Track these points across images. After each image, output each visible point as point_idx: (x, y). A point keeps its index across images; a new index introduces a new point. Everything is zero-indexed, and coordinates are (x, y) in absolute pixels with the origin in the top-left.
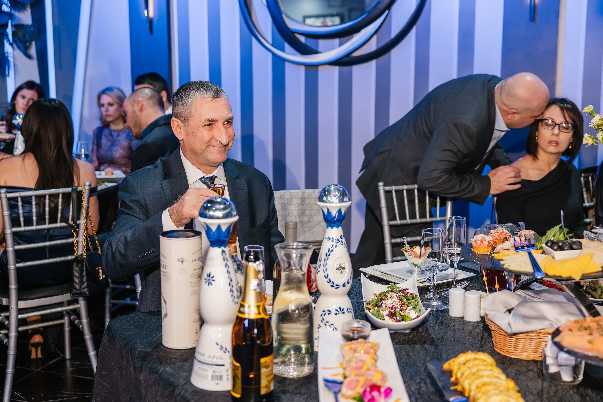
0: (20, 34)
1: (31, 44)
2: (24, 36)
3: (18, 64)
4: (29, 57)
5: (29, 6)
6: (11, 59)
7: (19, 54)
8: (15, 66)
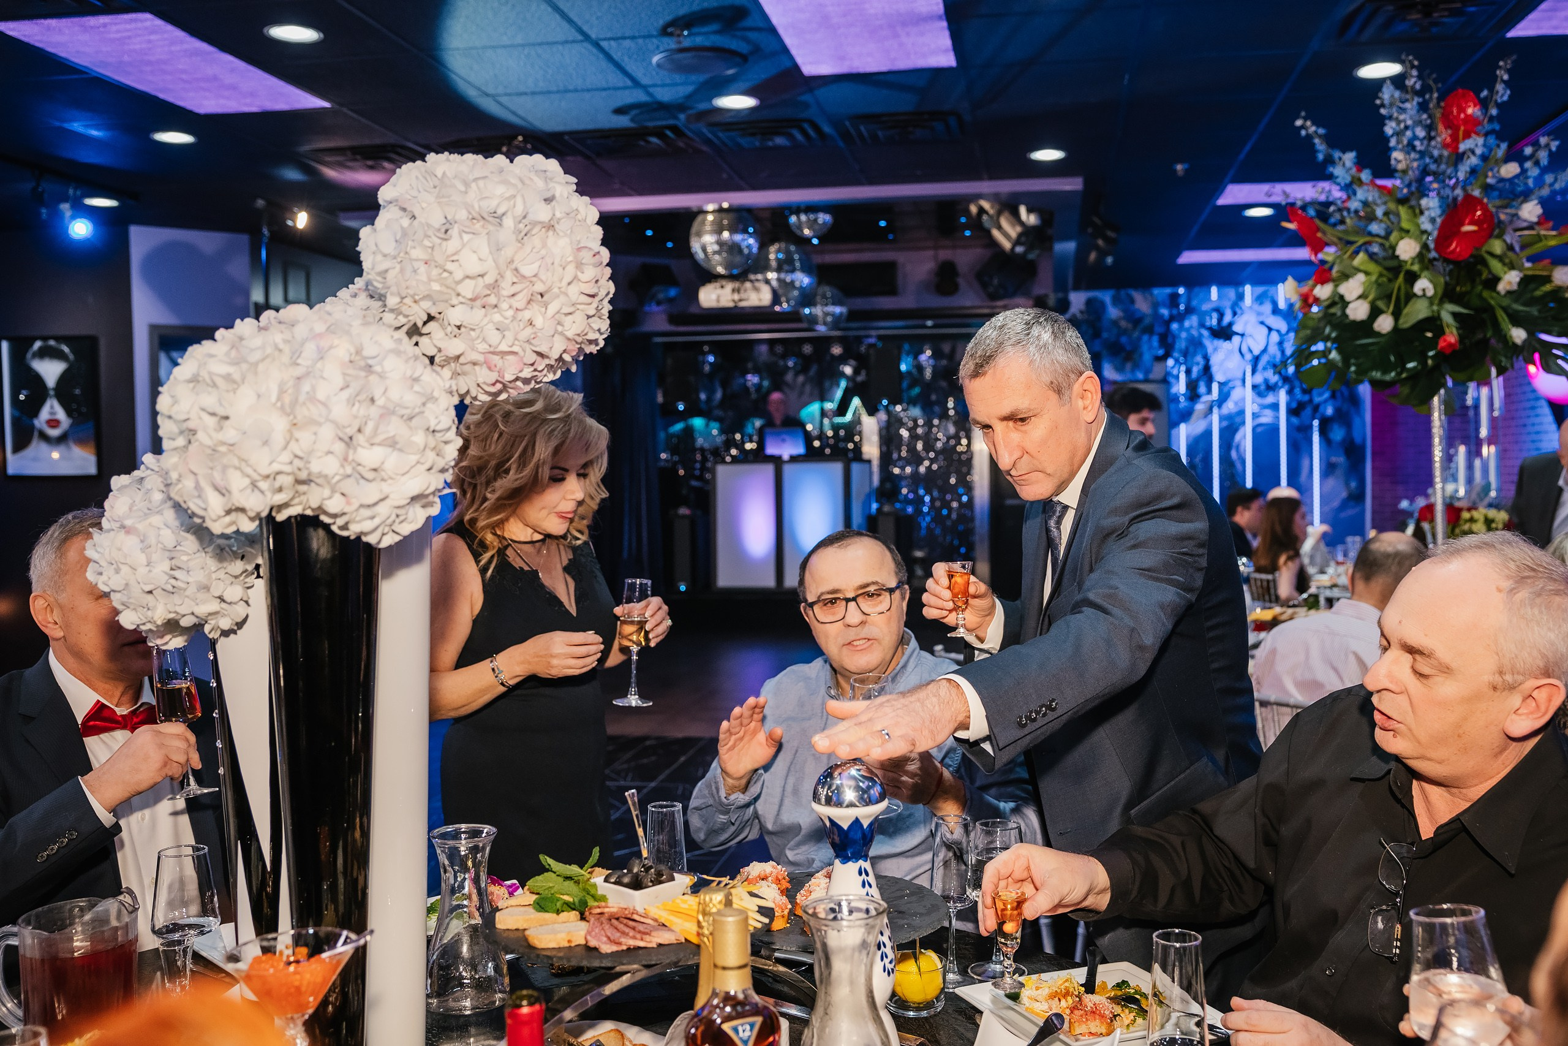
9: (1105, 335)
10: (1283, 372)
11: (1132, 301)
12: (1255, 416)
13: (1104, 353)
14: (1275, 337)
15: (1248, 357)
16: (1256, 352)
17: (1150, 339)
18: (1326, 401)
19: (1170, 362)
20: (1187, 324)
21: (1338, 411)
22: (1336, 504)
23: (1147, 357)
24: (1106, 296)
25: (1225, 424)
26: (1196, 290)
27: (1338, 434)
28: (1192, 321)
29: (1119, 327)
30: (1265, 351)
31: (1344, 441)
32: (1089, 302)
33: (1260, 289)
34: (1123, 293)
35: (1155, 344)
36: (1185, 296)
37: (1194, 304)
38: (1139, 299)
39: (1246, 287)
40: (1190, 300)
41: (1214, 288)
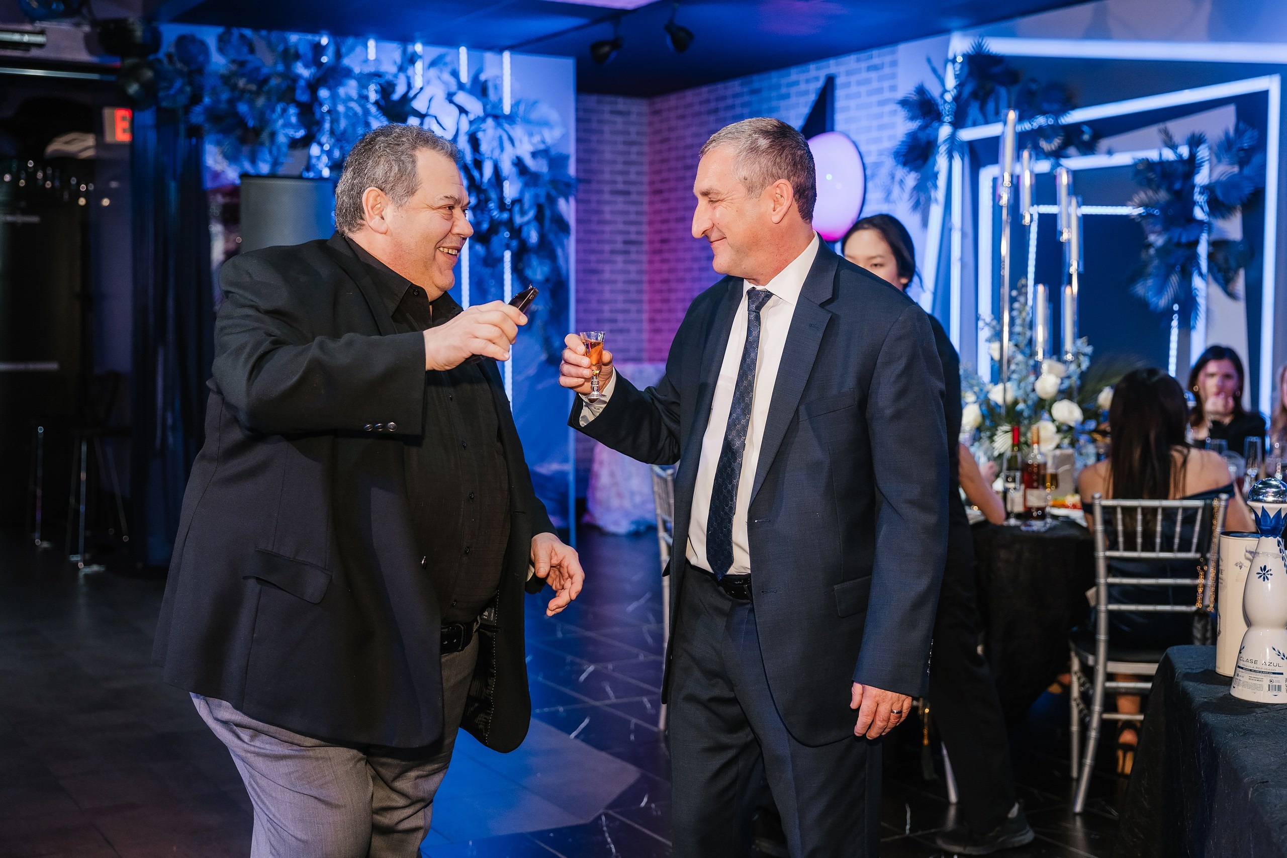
0: (1220, 257)
1: (1236, 272)
2: (1226, 260)
3: (1214, 308)
4: (1231, 295)
5: (1239, 207)
6: (1201, 301)
7: (1216, 291)
8: (1208, 310)
9: (207, 100)
10: (476, 174)
11: (252, 50)
13: (207, 126)
14: (465, 126)
17: (284, 111)
18: (528, 223)
19: (315, 150)
20: (342, 91)
21: (542, 237)
22: (532, 371)
23: (282, 139)
24: (210, 35)
26: (350, 41)
27: (538, 271)
28: (350, 88)
29: (234, 87)
31: (547, 280)
32: (182, 41)
33: (435, 51)
34: (236, 32)
35: (294, 120)
36: (331, 51)
37: (346, 62)
38: (260, 45)
39: (418, 48)
40: (338, 55)
41: (371, 44)
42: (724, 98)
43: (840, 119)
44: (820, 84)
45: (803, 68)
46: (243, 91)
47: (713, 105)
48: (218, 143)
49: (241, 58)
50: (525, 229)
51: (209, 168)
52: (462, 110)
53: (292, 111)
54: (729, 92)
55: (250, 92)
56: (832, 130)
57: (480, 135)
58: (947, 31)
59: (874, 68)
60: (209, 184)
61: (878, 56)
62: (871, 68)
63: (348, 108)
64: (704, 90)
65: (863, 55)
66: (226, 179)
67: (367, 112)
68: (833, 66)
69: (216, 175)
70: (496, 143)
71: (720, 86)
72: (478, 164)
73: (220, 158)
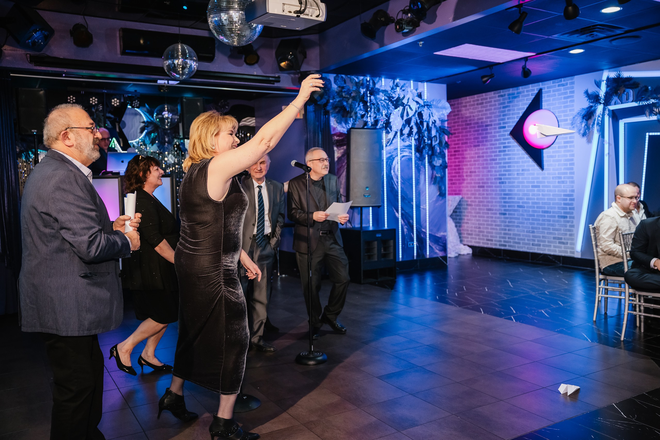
9: (331, 101)
11: (345, 83)
12: (402, 151)
13: (331, 111)
15: (405, 118)
16: (410, 116)
18: (436, 145)
22: (434, 199)
23: (359, 115)
24: (332, 77)
25: (389, 155)
26: (377, 79)
27: (438, 162)
28: (380, 96)
29: (341, 96)
30: (414, 115)
31: (441, 165)
33: (403, 82)
34: (340, 76)
35: (362, 107)
36: (371, 82)
37: (377, 86)
38: (348, 80)
39: (398, 80)
40: (374, 84)
41: (383, 80)
42: (486, 99)
43: (544, 104)
44: (536, 92)
45: (527, 86)
46: (345, 97)
47: (480, 102)
48: (335, 117)
49: (342, 85)
50: (436, 146)
51: (332, 126)
52: (417, 102)
53: (361, 105)
54: (488, 97)
55: (347, 97)
56: (542, 109)
57: (422, 112)
58: (603, 70)
59: (563, 85)
60: (333, 133)
61: (563, 81)
62: (559, 86)
63: (382, 103)
64: (476, 96)
65: (556, 81)
66: (338, 130)
67: (388, 104)
68: (540, 85)
69: (334, 129)
70: (428, 115)
71: (484, 94)
72: (422, 123)
73: (335, 122)
